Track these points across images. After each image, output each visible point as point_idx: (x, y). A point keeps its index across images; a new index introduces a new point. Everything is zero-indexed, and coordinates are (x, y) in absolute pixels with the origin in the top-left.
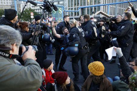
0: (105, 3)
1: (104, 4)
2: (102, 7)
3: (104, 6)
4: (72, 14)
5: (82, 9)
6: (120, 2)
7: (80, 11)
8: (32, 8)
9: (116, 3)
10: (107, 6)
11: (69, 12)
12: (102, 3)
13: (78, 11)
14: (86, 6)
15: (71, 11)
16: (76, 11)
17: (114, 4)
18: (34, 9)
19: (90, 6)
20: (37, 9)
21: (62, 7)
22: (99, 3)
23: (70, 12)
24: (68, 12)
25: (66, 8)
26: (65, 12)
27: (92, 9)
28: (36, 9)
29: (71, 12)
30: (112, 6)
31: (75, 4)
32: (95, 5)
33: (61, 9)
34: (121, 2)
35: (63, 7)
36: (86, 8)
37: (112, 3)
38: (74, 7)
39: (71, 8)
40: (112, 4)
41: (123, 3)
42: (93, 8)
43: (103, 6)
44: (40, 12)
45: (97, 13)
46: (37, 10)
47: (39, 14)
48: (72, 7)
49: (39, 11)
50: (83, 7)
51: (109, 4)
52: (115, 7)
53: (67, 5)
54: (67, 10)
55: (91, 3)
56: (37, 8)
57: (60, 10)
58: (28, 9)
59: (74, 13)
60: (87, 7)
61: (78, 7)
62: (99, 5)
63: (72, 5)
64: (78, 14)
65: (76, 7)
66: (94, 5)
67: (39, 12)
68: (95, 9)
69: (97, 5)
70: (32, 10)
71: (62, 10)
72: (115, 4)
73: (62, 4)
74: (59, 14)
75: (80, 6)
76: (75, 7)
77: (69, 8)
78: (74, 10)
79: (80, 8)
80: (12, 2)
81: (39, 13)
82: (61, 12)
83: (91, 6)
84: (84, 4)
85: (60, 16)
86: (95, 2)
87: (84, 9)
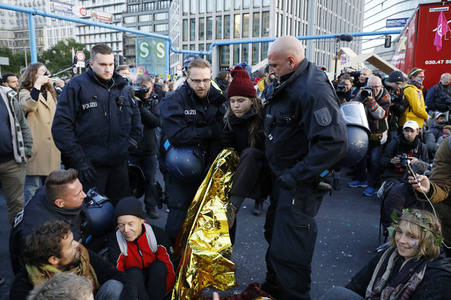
5: (220, 47)
6: (318, 36)
7: (214, 52)
8: (78, 41)
9: (308, 36)
11: (183, 53)
12: (273, 35)
13: (209, 53)
14: (232, 40)
15: (189, 51)
16: (205, 52)
17: (303, 40)
18: (83, 42)
19: (241, 40)
20: (90, 44)
21: (166, 39)
22: (265, 33)
24: (181, 55)
25: (177, 44)
26: (172, 54)
27: (247, 48)
31: (201, 34)
32: (256, 39)
33: (161, 46)
34: (321, 35)
35: (169, 41)
36: (231, 47)
38: (196, 42)
39: (188, 43)
41: (325, 38)
42: (250, 46)
48: (192, 43)
50: (222, 41)
53: (180, 34)
55: (245, 33)
56: (93, 41)
58: (67, 43)
60: (234, 44)
61: (209, 41)
62: (265, 39)
63: (193, 37)
65: (205, 42)
66: (251, 39)
68: (254, 49)
69: (260, 38)
70: (78, 45)
71: (165, 49)
72: (306, 39)
74: (155, 60)
75: (213, 41)
76: (201, 42)
77: (185, 43)
78: (197, 50)
79: (214, 45)
80: (18, 21)
82: (161, 54)
83: (245, 40)
84: (226, 36)
85: (158, 65)
86: (255, 30)
87: (226, 47)
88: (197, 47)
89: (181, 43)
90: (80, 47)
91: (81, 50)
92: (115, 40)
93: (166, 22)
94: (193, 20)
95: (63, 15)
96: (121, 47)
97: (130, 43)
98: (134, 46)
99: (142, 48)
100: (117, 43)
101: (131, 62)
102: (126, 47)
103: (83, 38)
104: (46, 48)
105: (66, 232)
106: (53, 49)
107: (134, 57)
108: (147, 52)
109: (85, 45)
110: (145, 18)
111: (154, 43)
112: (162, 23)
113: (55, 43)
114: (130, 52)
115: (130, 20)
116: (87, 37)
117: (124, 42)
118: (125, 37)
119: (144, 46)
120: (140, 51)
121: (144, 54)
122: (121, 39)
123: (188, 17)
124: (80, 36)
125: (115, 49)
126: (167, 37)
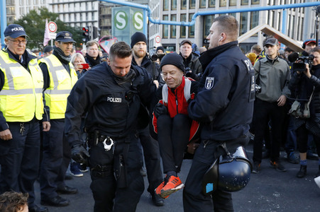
0: (272, 3)
1: (269, 4)
2: (263, 16)
3: (271, 13)
4: (173, 31)
5: (205, 18)
7: (197, 23)
8: (50, 10)
9: (307, 3)
10: (279, 11)
11: (163, 24)
12: (265, 4)
13: (191, 23)
14: (217, 9)
15: (169, 22)
16: (187, 23)
17: (300, 7)
18: (56, 11)
19: (227, 9)
20: (64, 14)
21: (144, 9)
23: (168, 24)
24: (160, 27)
25: (156, 15)
26: (151, 25)
28: (61, 11)
29: (171, 25)
30: (293, 13)
31: (183, 3)
32: (244, 8)
33: (139, 17)
35: (148, 10)
37: (296, 5)
38: (178, 12)
39: (169, 12)
40: (295, 8)
42: (238, 15)
43: (269, 10)
44: (75, 23)
46: (67, 16)
47: (71, 28)
48: (173, 12)
49: (73, 20)
50: (206, 11)
51: (287, 5)
52: (302, 15)
53: (160, 3)
54: (159, 19)
55: (232, 1)
56: (67, 11)
58: (39, 13)
59: (178, 28)
60: (219, 14)
61: (191, 11)
62: (255, 7)
63: (174, 6)
64: (192, 33)
65: (187, 11)
66: (239, 8)
67: (70, 23)
68: (243, 19)
69: (249, 7)
70: (51, 14)
72: (304, 7)
75: (196, 10)
76: (183, 12)
77: (165, 13)
78: (178, 21)
79: (197, 15)
81: (73, 25)
82: (138, 25)
83: (232, 9)
84: (211, 5)
87: (210, 17)
88: (178, 17)
89: (161, 13)
90: (53, 17)
91: (53, 20)
92: (90, 9)
96: (96, 17)
97: (106, 12)
98: (110, 16)
99: (118, 19)
100: (93, 12)
101: (107, 33)
102: (102, 17)
103: (56, 6)
104: (17, 17)
105: (23, 204)
106: (25, 19)
107: (110, 28)
108: (124, 22)
109: (58, 15)
111: (132, 12)
113: (26, 12)
114: (106, 22)
116: (61, 6)
117: (100, 11)
118: (101, 7)
119: (121, 16)
120: (116, 22)
121: (121, 24)
122: (96, 8)
124: (53, 5)
125: (90, 19)
126: (145, 6)
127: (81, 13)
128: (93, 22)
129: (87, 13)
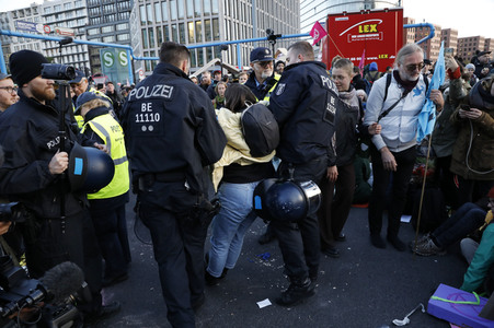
0: (229, 39)
1: (227, 40)
10: (235, 45)
11: (145, 60)
12: (224, 39)
14: (188, 44)
15: (150, 58)
17: (250, 42)
18: (50, 55)
19: (195, 45)
21: (127, 48)
22: (216, 37)
23: (149, 60)
24: (143, 62)
25: (137, 52)
26: (135, 61)
27: (202, 52)
28: (55, 55)
29: (152, 60)
30: (246, 46)
32: (209, 43)
33: (123, 55)
35: (130, 49)
37: (247, 40)
39: (149, 50)
40: (246, 42)
42: (204, 49)
44: (69, 64)
45: (214, 61)
48: (152, 49)
51: (240, 40)
53: (140, 43)
54: (140, 56)
55: (199, 38)
57: (122, 57)
62: (216, 42)
63: (152, 44)
66: (204, 43)
68: (209, 51)
69: (212, 43)
71: (127, 57)
72: (253, 41)
73: (124, 42)
74: (119, 68)
77: (145, 50)
82: (124, 62)
83: (199, 44)
85: (122, 72)
86: (207, 34)
89: (142, 51)
92: (80, 51)
93: (127, 32)
94: (151, 29)
95: (29, 34)
96: (87, 58)
97: (95, 53)
98: (98, 56)
99: (106, 58)
100: (83, 54)
101: (97, 72)
102: (92, 57)
103: (50, 51)
107: (100, 66)
108: (111, 61)
110: (107, 29)
111: (117, 52)
112: (123, 32)
114: (96, 62)
115: (93, 32)
116: (54, 50)
117: (89, 52)
118: (90, 47)
119: (108, 56)
120: (104, 61)
121: (109, 63)
122: (86, 50)
123: (147, 27)
124: (47, 50)
125: (81, 60)
126: (127, 46)
127: (73, 55)
128: (85, 62)
129: (78, 54)
